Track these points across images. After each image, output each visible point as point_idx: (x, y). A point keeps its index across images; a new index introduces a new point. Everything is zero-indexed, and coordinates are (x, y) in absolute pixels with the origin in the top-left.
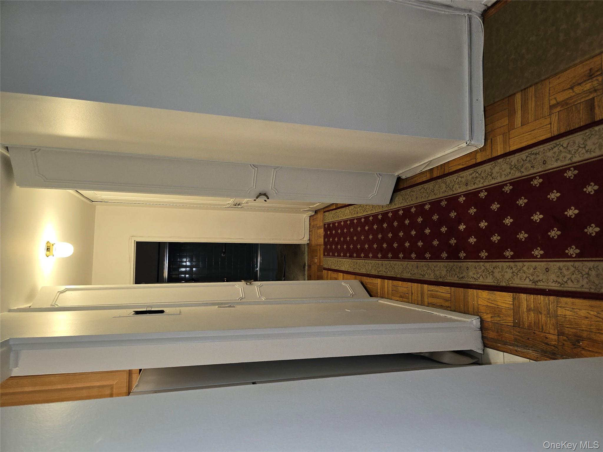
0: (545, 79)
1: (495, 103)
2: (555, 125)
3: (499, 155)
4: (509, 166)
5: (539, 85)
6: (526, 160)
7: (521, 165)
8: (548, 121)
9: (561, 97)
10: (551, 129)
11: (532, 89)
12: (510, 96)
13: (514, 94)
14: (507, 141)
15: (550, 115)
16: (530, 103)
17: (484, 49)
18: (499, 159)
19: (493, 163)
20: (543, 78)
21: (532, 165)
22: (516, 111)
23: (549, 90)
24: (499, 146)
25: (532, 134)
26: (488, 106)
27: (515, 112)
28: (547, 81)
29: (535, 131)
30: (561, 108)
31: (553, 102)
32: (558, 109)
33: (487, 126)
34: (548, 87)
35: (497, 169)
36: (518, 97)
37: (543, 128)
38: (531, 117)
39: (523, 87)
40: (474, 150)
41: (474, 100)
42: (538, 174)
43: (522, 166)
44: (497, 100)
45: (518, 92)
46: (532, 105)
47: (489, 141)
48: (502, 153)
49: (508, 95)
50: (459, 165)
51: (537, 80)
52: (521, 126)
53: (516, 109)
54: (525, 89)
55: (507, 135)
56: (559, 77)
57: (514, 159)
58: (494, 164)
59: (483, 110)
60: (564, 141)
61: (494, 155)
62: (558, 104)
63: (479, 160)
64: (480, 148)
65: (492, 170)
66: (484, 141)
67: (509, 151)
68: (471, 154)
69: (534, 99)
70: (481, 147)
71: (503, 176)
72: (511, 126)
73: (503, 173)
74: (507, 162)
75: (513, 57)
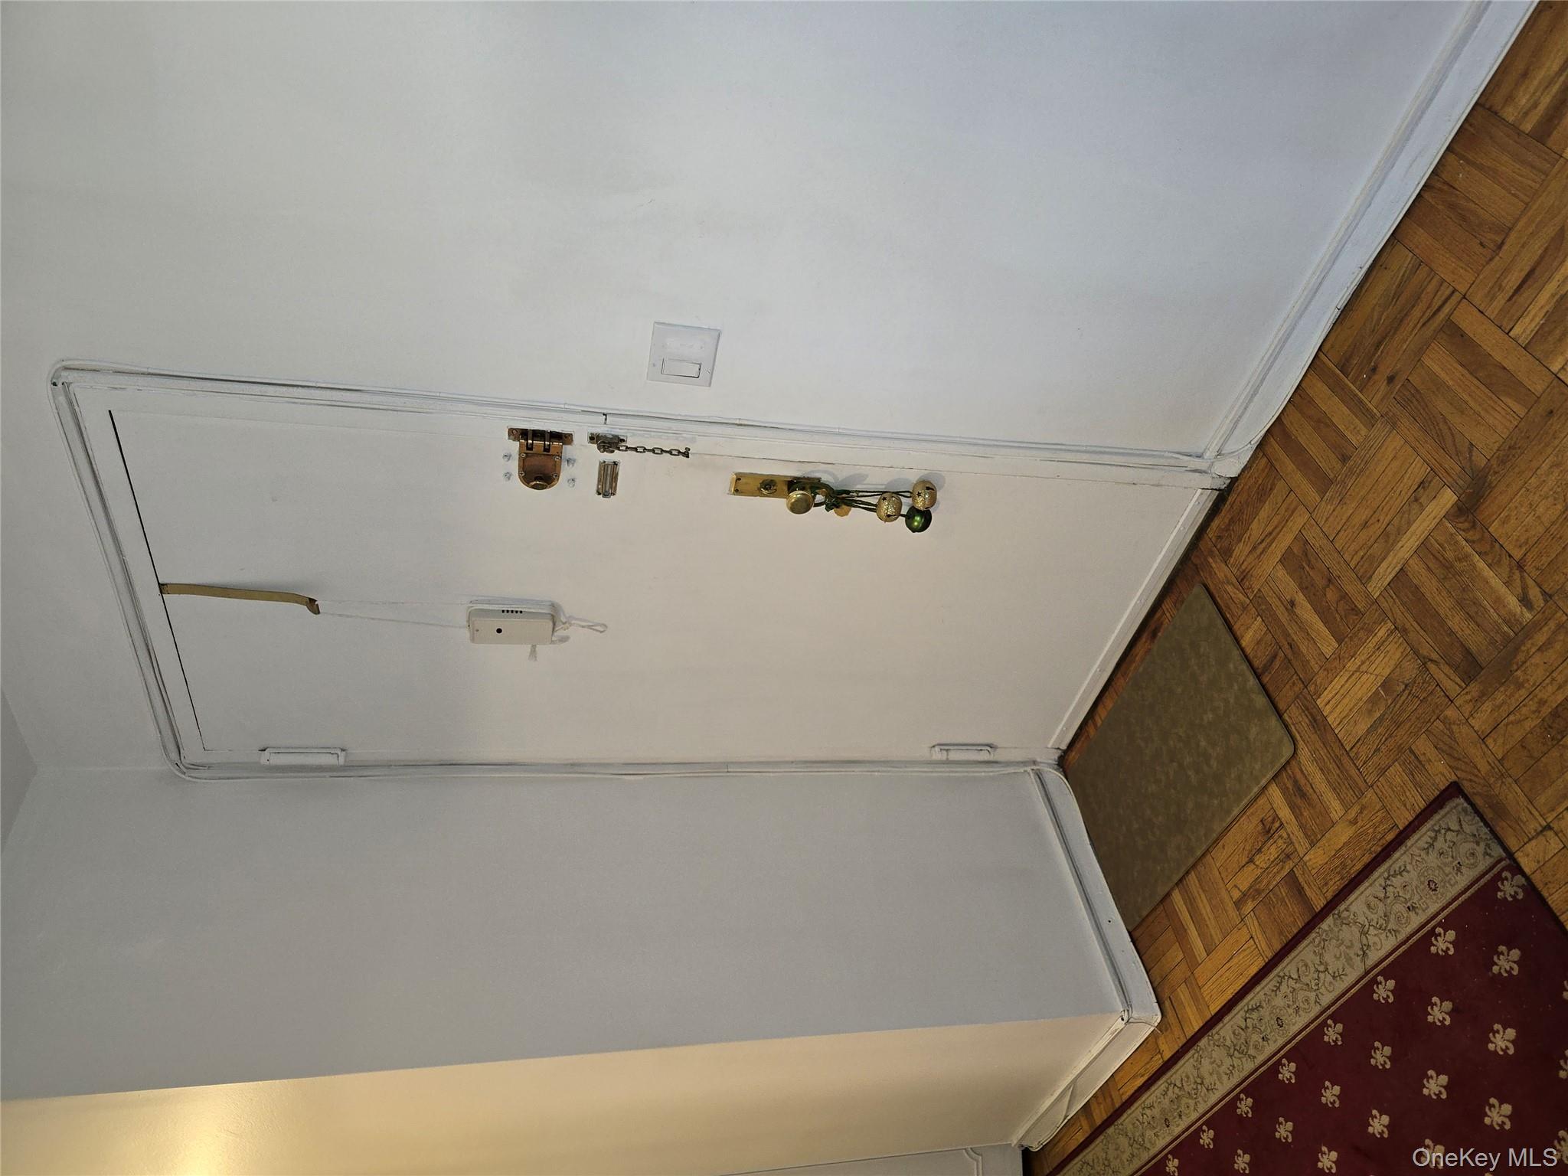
0: (1204, 855)
1: (1143, 920)
2: (1260, 936)
3: (1196, 1030)
4: (1224, 1052)
5: (1200, 868)
6: (1247, 1027)
7: (1243, 1040)
8: (1244, 934)
9: (1244, 881)
10: (1257, 947)
11: (1192, 877)
12: (1162, 901)
13: (1168, 895)
14: (1198, 994)
15: (1242, 920)
16: (1201, 905)
17: (1084, 823)
18: (1199, 1039)
19: (1192, 1052)
20: (1199, 853)
21: (1261, 1036)
22: (1186, 927)
23: (1220, 873)
24: (1188, 1010)
25: (1233, 969)
26: (1135, 929)
27: (1186, 930)
28: (1208, 857)
29: (1235, 960)
30: (1253, 901)
31: (1236, 895)
32: (1250, 905)
33: (1150, 970)
34: (1216, 869)
35: (1206, 1067)
36: (1177, 896)
37: (1245, 950)
38: (1215, 933)
39: (1176, 879)
40: (1148, 1034)
41: (1105, 925)
42: (1282, 1053)
43: (1246, 1043)
44: (1145, 913)
45: (1172, 889)
46: (1205, 909)
47: (1167, 1003)
48: (1201, 1025)
49: (1159, 898)
50: (1134, 1077)
51: (1191, 861)
52: (1208, 955)
53: (1184, 923)
54: (1180, 880)
55: (1193, 982)
56: (1223, 847)
57: (1226, 1029)
58: (1196, 1056)
59: (1130, 940)
60: (1288, 966)
61: (1189, 1034)
62: (1245, 895)
63: (1167, 1055)
64: (1156, 1024)
65: (1198, 1069)
66: (1158, 1007)
67: (1210, 1016)
68: (1147, 1043)
69: (1203, 896)
70: (1159, 1021)
71: (1225, 1078)
72: (1192, 963)
73: (1221, 1072)
74: (1217, 1044)
75: (1136, 826)
